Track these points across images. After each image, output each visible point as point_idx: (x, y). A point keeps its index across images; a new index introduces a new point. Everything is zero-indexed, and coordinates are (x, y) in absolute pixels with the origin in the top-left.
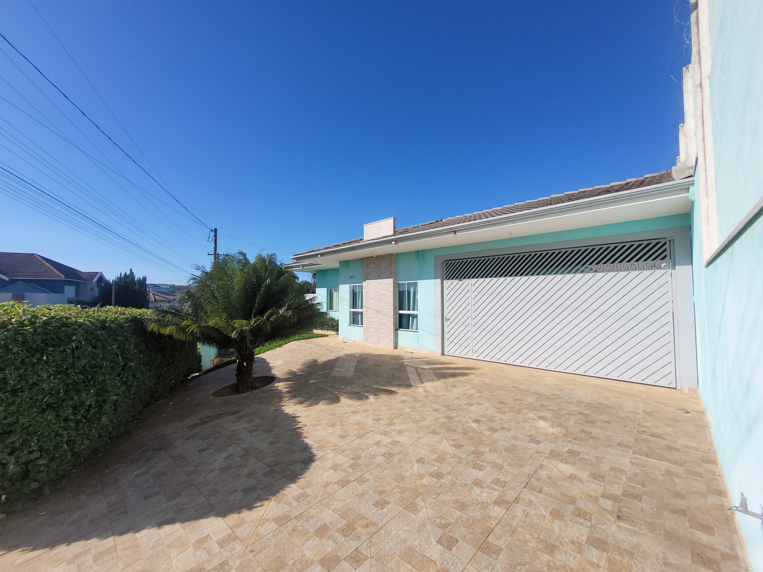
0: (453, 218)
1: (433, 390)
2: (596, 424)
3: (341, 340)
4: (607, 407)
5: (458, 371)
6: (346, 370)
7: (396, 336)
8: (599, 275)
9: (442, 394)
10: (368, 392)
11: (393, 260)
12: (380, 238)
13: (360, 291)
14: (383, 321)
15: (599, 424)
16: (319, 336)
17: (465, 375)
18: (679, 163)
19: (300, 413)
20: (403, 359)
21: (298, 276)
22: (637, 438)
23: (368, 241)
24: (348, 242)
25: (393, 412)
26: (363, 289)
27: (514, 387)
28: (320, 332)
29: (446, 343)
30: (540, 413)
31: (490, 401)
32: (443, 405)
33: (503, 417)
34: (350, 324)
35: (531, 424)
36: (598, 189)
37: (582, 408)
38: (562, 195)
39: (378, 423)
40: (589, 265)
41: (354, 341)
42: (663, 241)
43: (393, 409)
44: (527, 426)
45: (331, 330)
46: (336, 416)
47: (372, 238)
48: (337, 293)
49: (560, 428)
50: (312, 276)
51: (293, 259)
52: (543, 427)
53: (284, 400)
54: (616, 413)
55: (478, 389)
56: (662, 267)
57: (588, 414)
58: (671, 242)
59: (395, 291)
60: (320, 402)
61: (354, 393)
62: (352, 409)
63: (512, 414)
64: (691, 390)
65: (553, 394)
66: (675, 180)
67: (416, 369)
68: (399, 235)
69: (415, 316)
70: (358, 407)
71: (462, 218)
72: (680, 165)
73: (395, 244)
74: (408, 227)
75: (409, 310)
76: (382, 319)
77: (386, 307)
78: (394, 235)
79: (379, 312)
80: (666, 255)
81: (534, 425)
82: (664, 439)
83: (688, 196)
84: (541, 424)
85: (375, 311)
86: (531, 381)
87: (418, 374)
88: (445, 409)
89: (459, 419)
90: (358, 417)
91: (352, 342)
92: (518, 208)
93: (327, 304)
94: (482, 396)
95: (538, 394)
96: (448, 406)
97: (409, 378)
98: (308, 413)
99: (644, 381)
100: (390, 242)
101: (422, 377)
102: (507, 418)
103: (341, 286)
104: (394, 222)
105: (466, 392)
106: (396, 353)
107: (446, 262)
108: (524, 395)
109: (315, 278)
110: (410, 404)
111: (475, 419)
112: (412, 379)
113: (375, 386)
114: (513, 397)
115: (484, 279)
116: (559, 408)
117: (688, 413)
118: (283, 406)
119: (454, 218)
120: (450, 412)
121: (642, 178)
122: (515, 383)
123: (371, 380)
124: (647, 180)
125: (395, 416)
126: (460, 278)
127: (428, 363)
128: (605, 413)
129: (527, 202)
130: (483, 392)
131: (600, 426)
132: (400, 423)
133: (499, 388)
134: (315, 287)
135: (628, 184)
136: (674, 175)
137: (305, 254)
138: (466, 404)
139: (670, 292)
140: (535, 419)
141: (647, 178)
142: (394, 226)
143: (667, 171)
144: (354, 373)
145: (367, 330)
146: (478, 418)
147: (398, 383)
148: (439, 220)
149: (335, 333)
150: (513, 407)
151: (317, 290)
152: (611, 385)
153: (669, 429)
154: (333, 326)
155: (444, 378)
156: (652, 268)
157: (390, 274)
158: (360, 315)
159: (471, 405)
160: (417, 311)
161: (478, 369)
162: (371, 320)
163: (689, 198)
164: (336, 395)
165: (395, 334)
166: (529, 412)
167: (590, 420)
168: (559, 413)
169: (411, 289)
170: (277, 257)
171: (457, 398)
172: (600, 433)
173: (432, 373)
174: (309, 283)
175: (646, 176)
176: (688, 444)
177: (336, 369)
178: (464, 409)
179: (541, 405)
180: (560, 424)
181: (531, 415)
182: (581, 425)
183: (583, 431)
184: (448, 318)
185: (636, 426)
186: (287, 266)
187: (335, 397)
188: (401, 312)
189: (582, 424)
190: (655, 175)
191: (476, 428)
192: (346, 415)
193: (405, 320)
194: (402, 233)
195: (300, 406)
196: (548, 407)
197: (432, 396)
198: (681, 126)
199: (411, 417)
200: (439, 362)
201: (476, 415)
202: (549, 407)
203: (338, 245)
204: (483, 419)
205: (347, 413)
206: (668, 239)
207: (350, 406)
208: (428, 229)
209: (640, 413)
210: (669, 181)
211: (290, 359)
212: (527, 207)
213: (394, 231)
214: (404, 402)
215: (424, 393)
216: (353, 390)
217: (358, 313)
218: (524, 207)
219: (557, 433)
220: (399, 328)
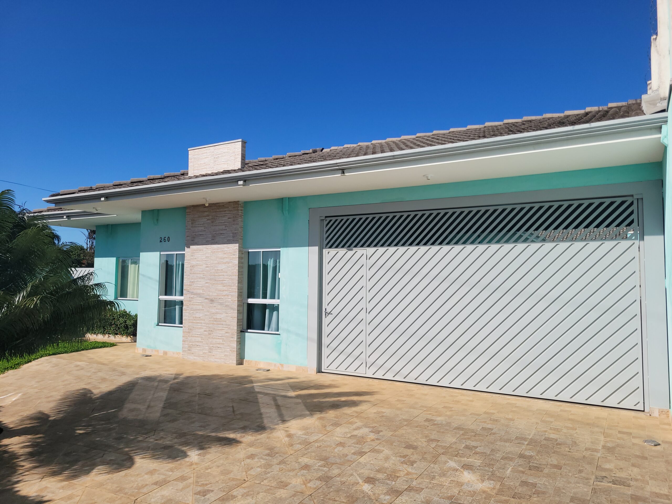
0: (340, 147)
1: (301, 433)
2: (542, 471)
3: (140, 351)
4: (557, 444)
5: (343, 399)
6: (149, 407)
7: (241, 343)
8: (548, 246)
9: (315, 438)
10: (186, 444)
11: (240, 212)
12: (217, 174)
13: (179, 264)
14: (218, 316)
15: (546, 471)
16: (97, 345)
17: (355, 404)
18: (651, 91)
19: (53, 493)
20: (252, 382)
21: (58, 233)
22: (596, 487)
23: (197, 177)
24: (159, 176)
25: (231, 476)
26: (185, 261)
27: (427, 420)
28: (100, 338)
29: (325, 352)
30: (465, 460)
31: (392, 444)
32: (317, 458)
33: (410, 470)
34: (159, 322)
35: (452, 479)
36: (549, 119)
37: (524, 447)
38: (501, 123)
39: (203, 498)
40: (534, 230)
41: (165, 353)
42: (629, 200)
43: (232, 471)
44: (445, 481)
45: (122, 335)
46: (126, 494)
47: (204, 173)
48: (135, 268)
49: (493, 482)
50: (87, 233)
51: (48, 201)
52: (469, 481)
53: (21, 471)
54: (569, 452)
55: (373, 427)
56: (628, 236)
57: (531, 457)
58: (640, 201)
59: (241, 265)
60: (93, 469)
61: (162, 448)
62: (156, 477)
63: (425, 463)
64: (661, 412)
65: (483, 429)
66: (645, 114)
67: (274, 398)
68: (250, 170)
69: (275, 308)
70: (167, 473)
71: (354, 148)
72: (652, 94)
73: (243, 185)
74: (267, 158)
75: (265, 297)
76: (217, 313)
77: (225, 293)
78: (242, 170)
79: (212, 301)
80: (633, 220)
81: (455, 479)
82: (629, 486)
83: (660, 137)
84: (467, 476)
85: (206, 299)
86: (453, 409)
87: (278, 407)
88: (320, 464)
89: (343, 480)
90: (167, 492)
91: (162, 355)
92: (438, 139)
93: (116, 285)
94: (379, 437)
95: (462, 429)
96: (325, 459)
97: (261, 414)
98: (69, 492)
99: (605, 402)
100: (234, 181)
101: (284, 412)
102: (415, 472)
103: (143, 256)
104: (243, 147)
105: (355, 433)
106: (240, 371)
107: (327, 218)
108: (443, 432)
109: (94, 239)
110: (262, 460)
111: (368, 478)
112: (268, 415)
113: (200, 433)
114: (426, 437)
115: (386, 248)
116: (492, 450)
117: (658, 446)
118: (18, 482)
119: (342, 147)
120: (328, 469)
121: (605, 108)
122: (430, 414)
123: (193, 422)
124: (611, 112)
125: (234, 483)
126: (349, 246)
127: (295, 387)
128: (554, 453)
129: (452, 130)
130: (382, 431)
131: (547, 474)
132: (242, 496)
133: (405, 423)
134: (92, 256)
135: (587, 114)
136: (644, 107)
137: (74, 193)
138: (354, 454)
139: (637, 272)
140: (457, 470)
141: (611, 108)
142: (242, 154)
143: (636, 100)
144: (162, 411)
145: (189, 332)
146: (372, 476)
147: (242, 424)
148: (318, 149)
149: (129, 339)
150: (425, 453)
151: (97, 261)
152: (561, 411)
153: (636, 470)
154: (127, 327)
155: (319, 411)
156: (616, 237)
157: (233, 237)
158: (177, 307)
159: (362, 454)
160: (279, 298)
161: (372, 395)
162: (197, 315)
163: (661, 141)
164: (127, 454)
165: (240, 338)
166: (449, 459)
167: (534, 465)
168: (492, 457)
169: (269, 262)
170: (13, 196)
171: (341, 444)
172: (547, 484)
173: (300, 403)
174: (82, 248)
175: (610, 105)
176: (657, 490)
177: (128, 406)
178: (351, 461)
179: (467, 447)
180: (493, 474)
181: (452, 464)
182: (521, 475)
183: (524, 483)
184: (328, 311)
185: (594, 471)
186: (36, 214)
187: (124, 458)
188: (251, 301)
189: (523, 472)
190: (621, 105)
191: (370, 493)
192: (145, 490)
193: (257, 314)
194: (255, 167)
195: (52, 479)
196: (476, 450)
197: (300, 443)
198: (653, 39)
199: (262, 483)
200: (312, 385)
201: (369, 469)
202: (478, 450)
203: (140, 182)
204: (380, 476)
205: (147, 485)
206: (636, 197)
207: (151, 472)
208: (299, 164)
209: (600, 450)
210: (637, 114)
211: (36, 390)
212: (451, 139)
213: (242, 163)
214: (252, 456)
215: (287, 439)
216: (160, 442)
217: (174, 303)
218: (447, 138)
219: (488, 490)
220: (248, 328)
